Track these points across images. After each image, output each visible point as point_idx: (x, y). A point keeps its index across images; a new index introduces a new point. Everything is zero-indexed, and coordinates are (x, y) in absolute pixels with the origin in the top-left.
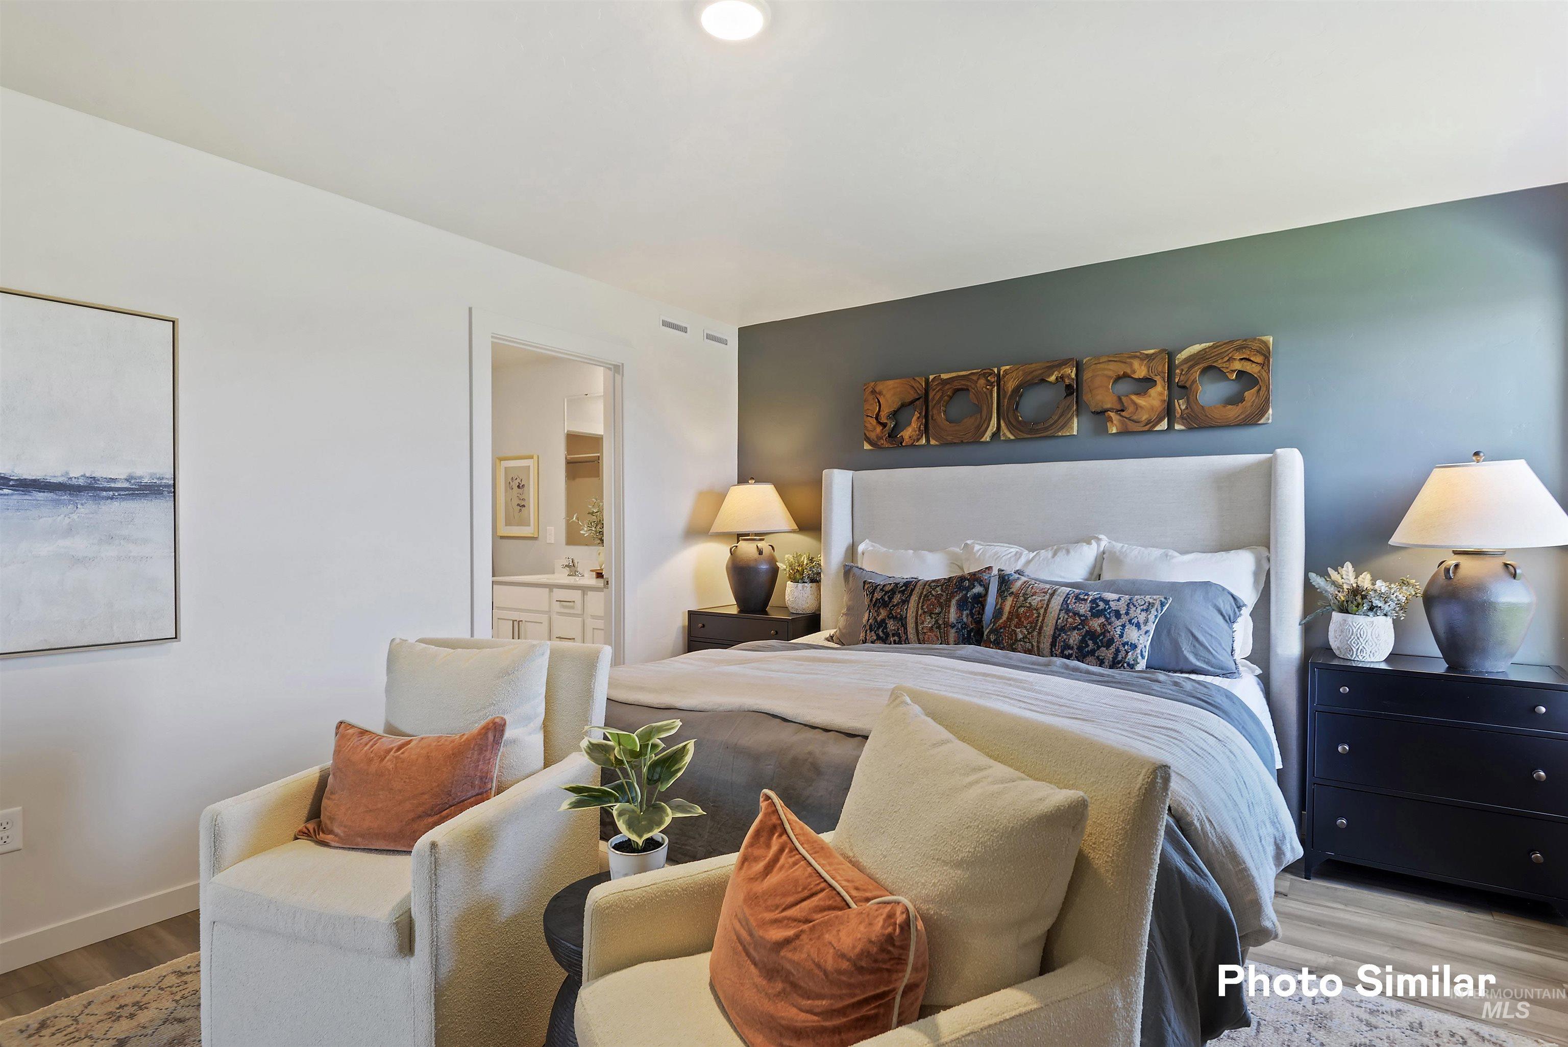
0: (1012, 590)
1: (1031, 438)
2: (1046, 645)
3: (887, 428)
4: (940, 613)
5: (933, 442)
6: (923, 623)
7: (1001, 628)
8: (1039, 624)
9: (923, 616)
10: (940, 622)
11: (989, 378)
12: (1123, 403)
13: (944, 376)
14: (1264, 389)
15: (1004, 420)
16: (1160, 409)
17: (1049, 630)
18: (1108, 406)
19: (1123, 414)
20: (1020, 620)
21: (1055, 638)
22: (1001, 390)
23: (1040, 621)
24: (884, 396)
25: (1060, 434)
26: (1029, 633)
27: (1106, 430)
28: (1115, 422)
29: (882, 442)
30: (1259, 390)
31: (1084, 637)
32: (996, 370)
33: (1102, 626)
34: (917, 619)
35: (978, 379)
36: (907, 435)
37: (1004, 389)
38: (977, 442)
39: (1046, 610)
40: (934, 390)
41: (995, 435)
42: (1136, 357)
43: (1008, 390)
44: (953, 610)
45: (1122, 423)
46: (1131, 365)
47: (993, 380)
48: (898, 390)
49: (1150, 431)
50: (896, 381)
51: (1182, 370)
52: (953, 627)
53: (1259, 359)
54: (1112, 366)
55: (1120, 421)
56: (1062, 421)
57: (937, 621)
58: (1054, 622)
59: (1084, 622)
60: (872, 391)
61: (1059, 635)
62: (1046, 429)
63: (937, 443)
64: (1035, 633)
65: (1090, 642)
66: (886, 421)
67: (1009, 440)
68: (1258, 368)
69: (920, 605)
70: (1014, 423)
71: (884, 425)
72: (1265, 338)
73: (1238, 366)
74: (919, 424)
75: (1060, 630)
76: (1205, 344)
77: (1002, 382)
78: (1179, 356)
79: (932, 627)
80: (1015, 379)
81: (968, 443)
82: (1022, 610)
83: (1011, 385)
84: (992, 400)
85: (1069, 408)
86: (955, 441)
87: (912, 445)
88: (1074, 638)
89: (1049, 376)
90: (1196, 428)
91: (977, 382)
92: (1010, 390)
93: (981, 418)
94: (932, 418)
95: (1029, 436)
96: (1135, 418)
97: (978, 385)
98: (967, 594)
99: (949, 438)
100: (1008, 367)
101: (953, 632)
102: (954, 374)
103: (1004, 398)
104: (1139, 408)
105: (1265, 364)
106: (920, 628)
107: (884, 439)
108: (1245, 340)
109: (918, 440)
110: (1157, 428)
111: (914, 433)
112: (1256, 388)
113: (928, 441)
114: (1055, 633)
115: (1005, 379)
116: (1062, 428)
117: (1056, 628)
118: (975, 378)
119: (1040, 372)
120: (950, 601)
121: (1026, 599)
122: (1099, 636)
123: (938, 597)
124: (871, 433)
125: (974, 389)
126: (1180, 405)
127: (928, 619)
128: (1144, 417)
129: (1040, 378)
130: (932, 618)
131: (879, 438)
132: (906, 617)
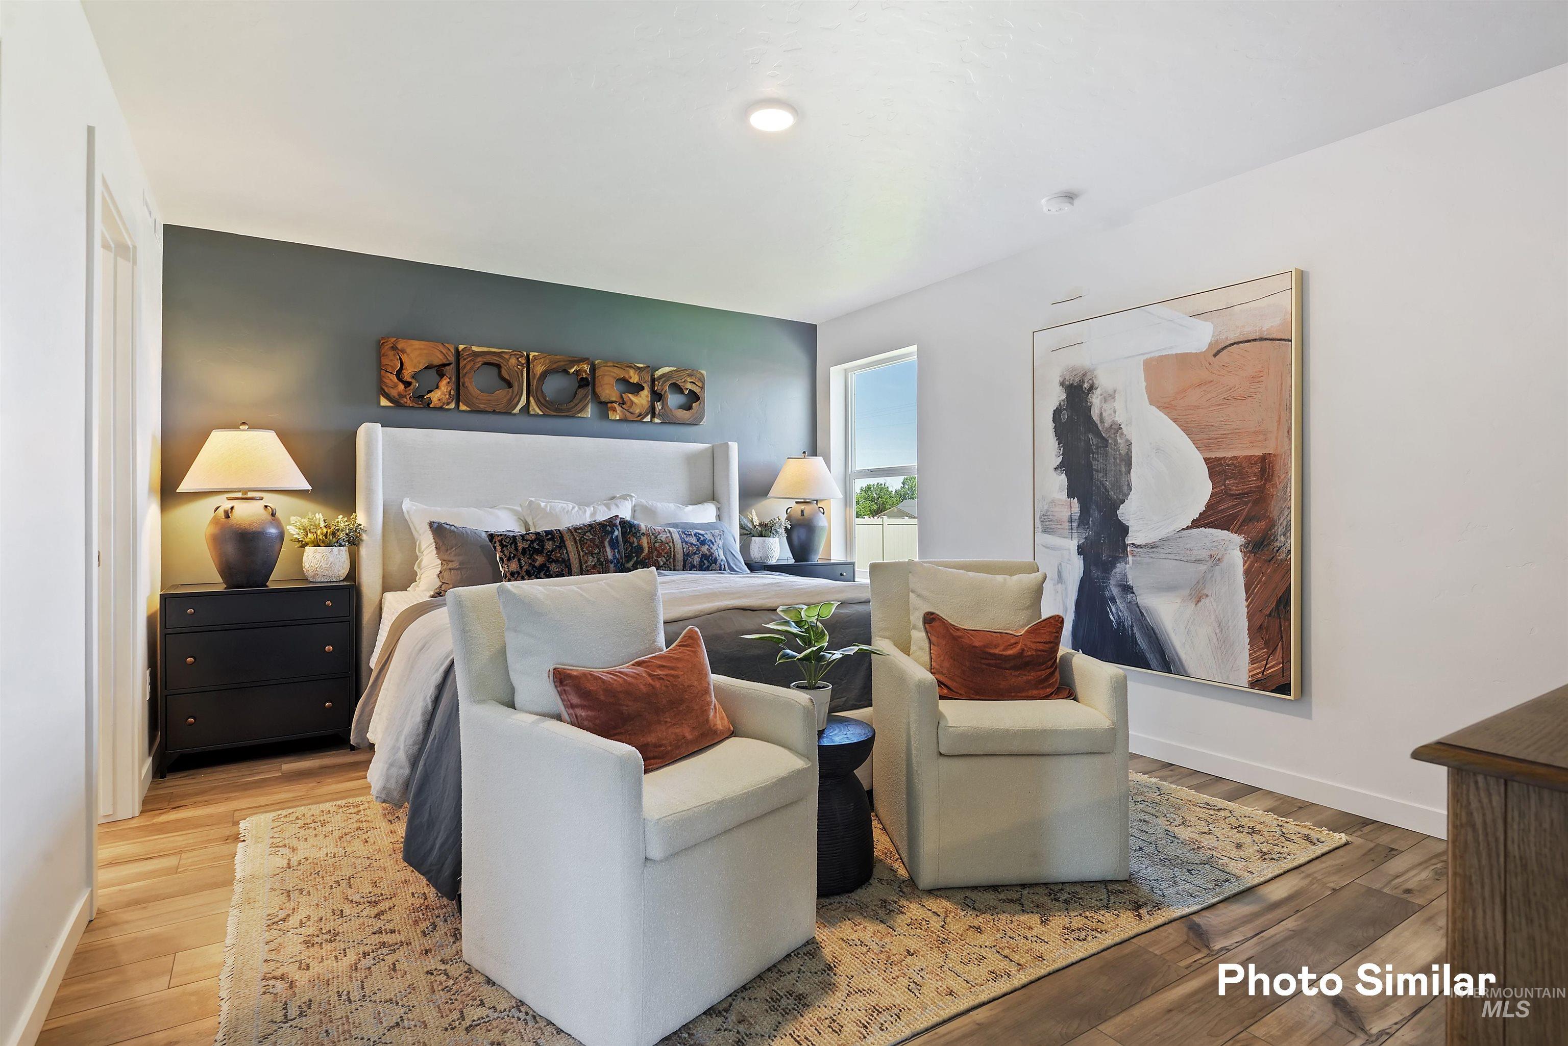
0: (641, 532)
1: (556, 415)
2: (680, 564)
3: (412, 387)
4: (599, 553)
5: (463, 407)
6: (586, 562)
7: (646, 559)
8: (673, 553)
9: (586, 556)
10: (602, 560)
11: (520, 359)
12: (623, 399)
13: (475, 348)
14: (702, 403)
15: (533, 397)
16: (647, 407)
17: (680, 556)
18: (614, 399)
19: (624, 406)
20: (659, 552)
21: (685, 561)
22: (531, 371)
23: (672, 551)
24: (408, 355)
25: (579, 415)
26: (667, 561)
27: (606, 417)
28: (618, 412)
29: (405, 400)
30: (700, 404)
31: (701, 559)
32: (525, 354)
33: (709, 550)
34: (580, 560)
35: (510, 358)
36: (436, 396)
37: (533, 372)
38: (509, 413)
39: (673, 543)
40: (465, 359)
41: (526, 409)
42: (631, 367)
43: (537, 373)
44: (608, 549)
45: (624, 413)
46: (629, 373)
47: (523, 362)
48: (425, 351)
49: (641, 421)
50: (423, 342)
51: (659, 383)
52: (612, 563)
53: (700, 385)
54: (616, 370)
55: (621, 411)
56: (580, 406)
57: (599, 560)
58: (682, 550)
59: (698, 549)
60: (392, 347)
61: (687, 559)
62: (569, 410)
63: (468, 409)
64: (671, 560)
65: (705, 562)
66: (409, 380)
67: (537, 415)
68: (700, 390)
69: (580, 548)
70: (543, 401)
71: (407, 384)
72: (702, 372)
73: (689, 386)
74: (449, 389)
75: (687, 555)
76: (671, 368)
77: (531, 366)
78: (657, 372)
79: (595, 564)
80: (542, 365)
81: (500, 413)
82: (657, 545)
83: (539, 369)
84: (523, 380)
85: (586, 396)
86: (487, 409)
87: (441, 408)
88: (696, 560)
89: (571, 369)
90: (666, 423)
91: (508, 361)
92: (539, 373)
93: (513, 392)
94: (464, 386)
95: (556, 414)
96: (631, 410)
97: (510, 364)
98: (612, 537)
99: (482, 406)
100: (536, 354)
101: (612, 565)
102: (486, 349)
103: (534, 378)
104: (634, 405)
105: (702, 388)
106: (584, 566)
107: (408, 397)
108: (693, 371)
109: (448, 404)
110: (645, 420)
111: (444, 396)
112: (698, 402)
113: (457, 405)
114: (684, 558)
115: (534, 363)
116: (581, 411)
117: (684, 555)
118: (507, 356)
119: (563, 363)
120: (604, 543)
121: (656, 537)
122: (709, 557)
123: (592, 540)
124: (391, 390)
125: (506, 366)
126: (658, 406)
127: (591, 558)
128: (637, 411)
129: (564, 368)
130: (594, 557)
131: (401, 396)
132: (569, 559)
